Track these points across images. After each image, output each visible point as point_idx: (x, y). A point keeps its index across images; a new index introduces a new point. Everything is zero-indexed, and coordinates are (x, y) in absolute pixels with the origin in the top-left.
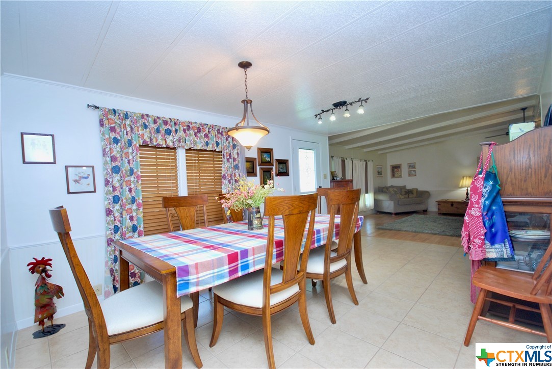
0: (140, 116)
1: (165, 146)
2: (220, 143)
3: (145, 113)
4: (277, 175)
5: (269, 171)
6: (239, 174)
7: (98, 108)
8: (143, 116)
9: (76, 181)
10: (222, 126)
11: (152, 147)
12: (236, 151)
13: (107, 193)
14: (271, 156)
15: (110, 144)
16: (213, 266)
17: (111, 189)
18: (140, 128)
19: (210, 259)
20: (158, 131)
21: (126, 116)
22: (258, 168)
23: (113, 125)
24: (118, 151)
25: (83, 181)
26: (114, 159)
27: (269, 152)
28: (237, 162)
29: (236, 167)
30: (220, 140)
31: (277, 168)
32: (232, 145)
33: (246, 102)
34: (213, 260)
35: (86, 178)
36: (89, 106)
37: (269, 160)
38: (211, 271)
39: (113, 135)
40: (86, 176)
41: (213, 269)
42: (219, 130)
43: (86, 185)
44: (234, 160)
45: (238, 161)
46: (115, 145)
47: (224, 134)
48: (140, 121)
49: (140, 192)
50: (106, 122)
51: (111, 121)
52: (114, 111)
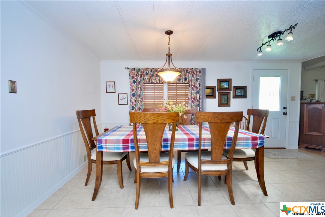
0: (145, 69)
1: (156, 83)
2: (187, 78)
3: (147, 67)
4: (234, 97)
5: (228, 95)
6: (199, 97)
7: (128, 68)
8: (146, 69)
9: (121, 100)
10: (190, 68)
11: (150, 83)
12: (198, 83)
13: (130, 105)
14: (230, 84)
15: (132, 84)
16: (114, 142)
17: (131, 103)
18: (145, 75)
19: (113, 139)
20: (153, 75)
21: (139, 70)
22: (217, 93)
23: (133, 75)
24: (135, 87)
25: (124, 99)
26: (133, 90)
27: (228, 81)
28: (198, 89)
29: (198, 92)
30: (187, 77)
31: (234, 93)
32: (195, 79)
33: (169, 55)
34: (114, 140)
35: (125, 98)
36: (126, 68)
37: (228, 87)
38: (113, 145)
39: (133, 80)
40: (124, 98)
41: (114, 144)
42: (187, 70)
43: (124, 102)
44: (197, 88)
45: (200, 89)
46: (134, 84)
47: (191, 72)
48: (145, 71)
49: (143, 105)
50: (131, 74)
51: (133, 74)
52: (135, 69)
